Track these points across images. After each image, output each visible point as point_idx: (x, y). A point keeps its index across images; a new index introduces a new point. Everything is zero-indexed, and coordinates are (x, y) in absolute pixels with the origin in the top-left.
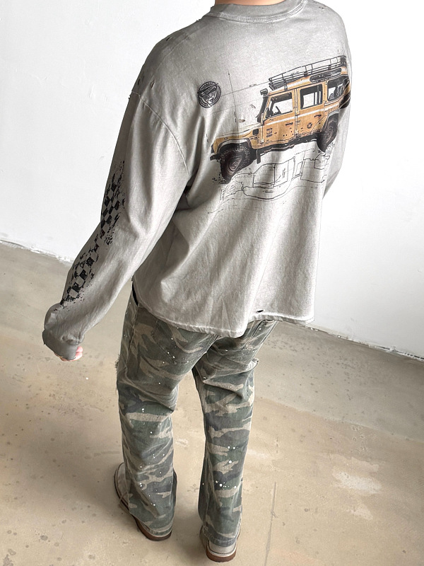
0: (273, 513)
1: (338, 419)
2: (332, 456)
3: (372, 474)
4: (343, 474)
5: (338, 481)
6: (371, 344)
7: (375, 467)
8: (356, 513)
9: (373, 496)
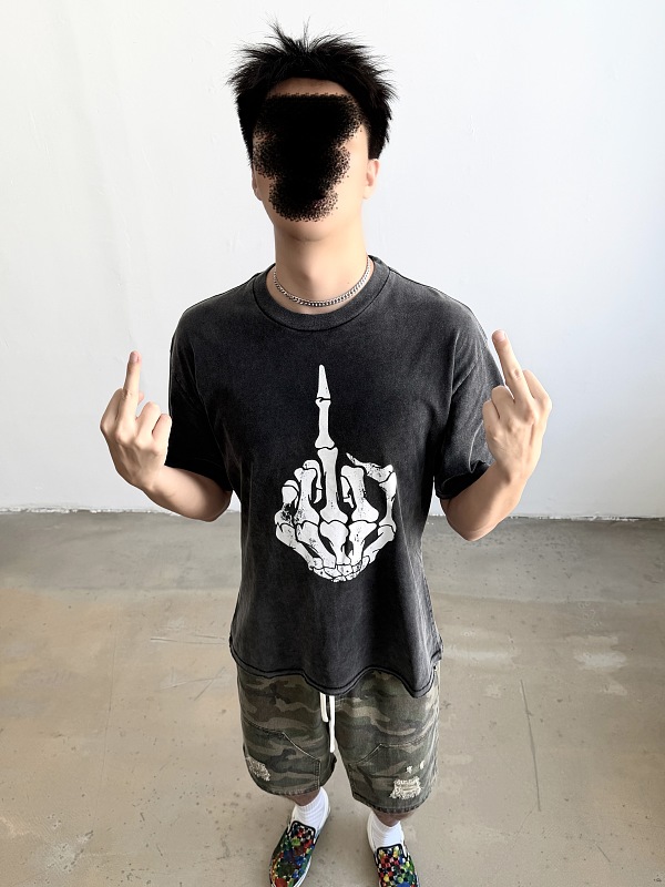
0: (528, 713)
1: (563, 600)
2: (568, 639)
3: (613, 648)
4: (584, 654)
5: (582, 663)
6: (573, 518)
7: (614, 639)
8: (610, 691)
9: (621, 669)
